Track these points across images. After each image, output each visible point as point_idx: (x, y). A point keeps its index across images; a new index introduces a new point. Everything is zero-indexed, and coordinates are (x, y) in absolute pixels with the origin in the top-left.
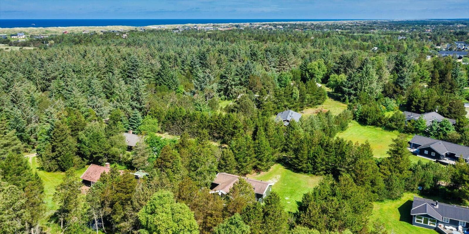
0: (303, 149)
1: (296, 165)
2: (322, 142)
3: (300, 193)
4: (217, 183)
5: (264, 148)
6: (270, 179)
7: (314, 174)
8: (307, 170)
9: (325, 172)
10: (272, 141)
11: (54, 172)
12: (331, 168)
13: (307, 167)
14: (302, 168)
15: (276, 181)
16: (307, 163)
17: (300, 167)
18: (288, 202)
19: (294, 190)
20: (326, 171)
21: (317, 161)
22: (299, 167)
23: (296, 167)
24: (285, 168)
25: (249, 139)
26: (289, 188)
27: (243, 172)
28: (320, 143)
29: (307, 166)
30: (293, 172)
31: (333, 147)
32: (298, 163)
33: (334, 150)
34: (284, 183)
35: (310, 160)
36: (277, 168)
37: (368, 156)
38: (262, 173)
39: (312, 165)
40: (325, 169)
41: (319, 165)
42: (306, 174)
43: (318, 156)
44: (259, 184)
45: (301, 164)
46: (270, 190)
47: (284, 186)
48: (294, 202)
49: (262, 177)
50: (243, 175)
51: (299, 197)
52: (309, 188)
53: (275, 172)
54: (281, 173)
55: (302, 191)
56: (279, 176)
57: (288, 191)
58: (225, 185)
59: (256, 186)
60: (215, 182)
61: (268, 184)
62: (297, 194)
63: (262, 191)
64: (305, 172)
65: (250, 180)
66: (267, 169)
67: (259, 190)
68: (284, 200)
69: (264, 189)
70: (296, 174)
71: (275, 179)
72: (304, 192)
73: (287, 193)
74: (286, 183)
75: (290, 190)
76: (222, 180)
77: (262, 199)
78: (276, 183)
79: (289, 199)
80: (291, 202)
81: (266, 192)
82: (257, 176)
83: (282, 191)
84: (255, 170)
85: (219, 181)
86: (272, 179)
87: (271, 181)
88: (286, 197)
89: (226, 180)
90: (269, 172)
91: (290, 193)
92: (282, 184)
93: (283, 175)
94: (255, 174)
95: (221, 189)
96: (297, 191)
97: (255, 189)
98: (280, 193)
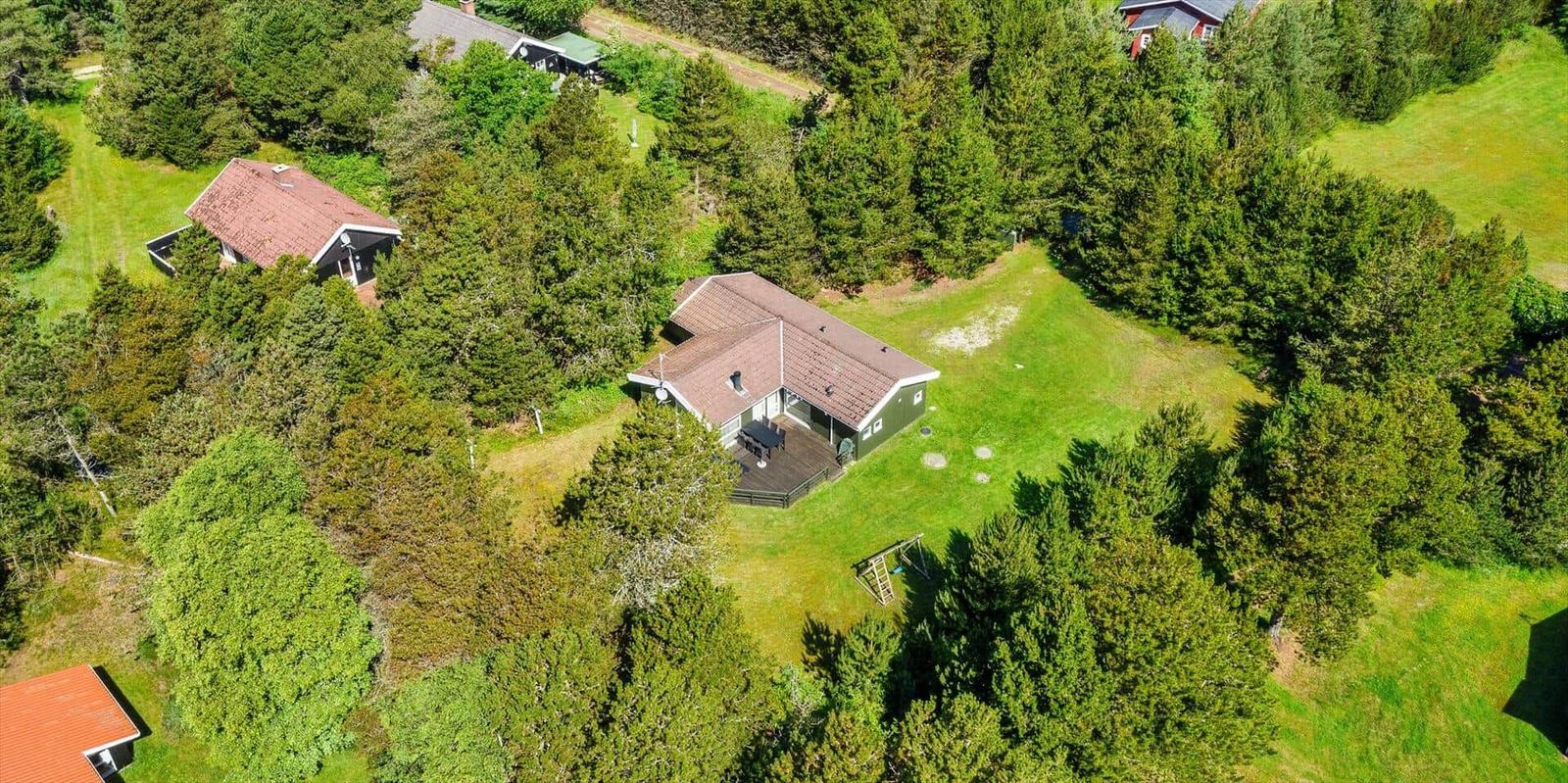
0: (1150, 205)
1: (1106, 274)
2: (1257, 180)
3: (1059, 432)
4: (687, 327)
5: (964, 174)
6: (962, 326)
7: (1183, 329)
8: (1150, 307)
9: (1238, 332)
10: (1016, 140)
11: (144, 157)
12: (1269, 320)
13: (1152, 294)
14: (1127, 292)
15: (985, 342)
16: (1156, 274)
17: (1120, 288)
18: (981, 478)
19: (1042, 411)
20: (1243, 325)
21: (1207, 274)
22: (1115, 285)
23: (1104, 279)
25: (893, 124)
26: (1026, 393)
27: (843, 274)
28: (1250, 187)
29: (1154, 289)
31: (1305, 220)
32: (1115, 264)
33: (1304, 234)
34: (1017, 359)
35: (1175, 264)
36: (1024, 268)
37: (1471, 308)
39: (1177, 286)
40: (1240, 316)
41: (1209, 297)
42: (1146, 322)
43: (1213, 256)
44: (858, 369)
45: (1127, 276)
46: (917, 400)
47: (1008, 377)
48: (1004, 483)
49: (928, 307)
50: (849, 285)
51: (1047, 453)
52: (1122, 408)
53: (1004, 287)
54: (1030, 298)
55: (1074, 423)
56: (1011, 314)
57: (1012, 409)
58: (710, 347)
59: (843, 378)
60: (680, 323)
61: (896, 381)
62: (1048, 434)
63: (857, 410)
64: (1142, 313)
65: (828, 343)
66: (971, 269)
67: (848, 404)
68: (966, 458)
69: (872, 403)
70: (1101, 312)
71: (983, 329)
72: (1083, 429)
73: (1004, 418)
74: (1023, 359)
75: (1025, 404)
76: (713, 319)
77: (856, 442)
78: (977, 349)
79: (989, 461)
80: (991, 480)
81: (882, 414)
82: (910, 298)
83: (985, 402)
84: (911, 266)
85: (701, 319)
86: (969, 324)
87: (961, 334)
88: (981, 445)
89: (730, 322)
90: (978, 280)
91: (1016, 423)
92: (1004, 364)
93: (1032, 311)
94: (910, 282)
95: (672, 377)
96: (1051, 420)
97: (834, 395)
98: (969, 411)
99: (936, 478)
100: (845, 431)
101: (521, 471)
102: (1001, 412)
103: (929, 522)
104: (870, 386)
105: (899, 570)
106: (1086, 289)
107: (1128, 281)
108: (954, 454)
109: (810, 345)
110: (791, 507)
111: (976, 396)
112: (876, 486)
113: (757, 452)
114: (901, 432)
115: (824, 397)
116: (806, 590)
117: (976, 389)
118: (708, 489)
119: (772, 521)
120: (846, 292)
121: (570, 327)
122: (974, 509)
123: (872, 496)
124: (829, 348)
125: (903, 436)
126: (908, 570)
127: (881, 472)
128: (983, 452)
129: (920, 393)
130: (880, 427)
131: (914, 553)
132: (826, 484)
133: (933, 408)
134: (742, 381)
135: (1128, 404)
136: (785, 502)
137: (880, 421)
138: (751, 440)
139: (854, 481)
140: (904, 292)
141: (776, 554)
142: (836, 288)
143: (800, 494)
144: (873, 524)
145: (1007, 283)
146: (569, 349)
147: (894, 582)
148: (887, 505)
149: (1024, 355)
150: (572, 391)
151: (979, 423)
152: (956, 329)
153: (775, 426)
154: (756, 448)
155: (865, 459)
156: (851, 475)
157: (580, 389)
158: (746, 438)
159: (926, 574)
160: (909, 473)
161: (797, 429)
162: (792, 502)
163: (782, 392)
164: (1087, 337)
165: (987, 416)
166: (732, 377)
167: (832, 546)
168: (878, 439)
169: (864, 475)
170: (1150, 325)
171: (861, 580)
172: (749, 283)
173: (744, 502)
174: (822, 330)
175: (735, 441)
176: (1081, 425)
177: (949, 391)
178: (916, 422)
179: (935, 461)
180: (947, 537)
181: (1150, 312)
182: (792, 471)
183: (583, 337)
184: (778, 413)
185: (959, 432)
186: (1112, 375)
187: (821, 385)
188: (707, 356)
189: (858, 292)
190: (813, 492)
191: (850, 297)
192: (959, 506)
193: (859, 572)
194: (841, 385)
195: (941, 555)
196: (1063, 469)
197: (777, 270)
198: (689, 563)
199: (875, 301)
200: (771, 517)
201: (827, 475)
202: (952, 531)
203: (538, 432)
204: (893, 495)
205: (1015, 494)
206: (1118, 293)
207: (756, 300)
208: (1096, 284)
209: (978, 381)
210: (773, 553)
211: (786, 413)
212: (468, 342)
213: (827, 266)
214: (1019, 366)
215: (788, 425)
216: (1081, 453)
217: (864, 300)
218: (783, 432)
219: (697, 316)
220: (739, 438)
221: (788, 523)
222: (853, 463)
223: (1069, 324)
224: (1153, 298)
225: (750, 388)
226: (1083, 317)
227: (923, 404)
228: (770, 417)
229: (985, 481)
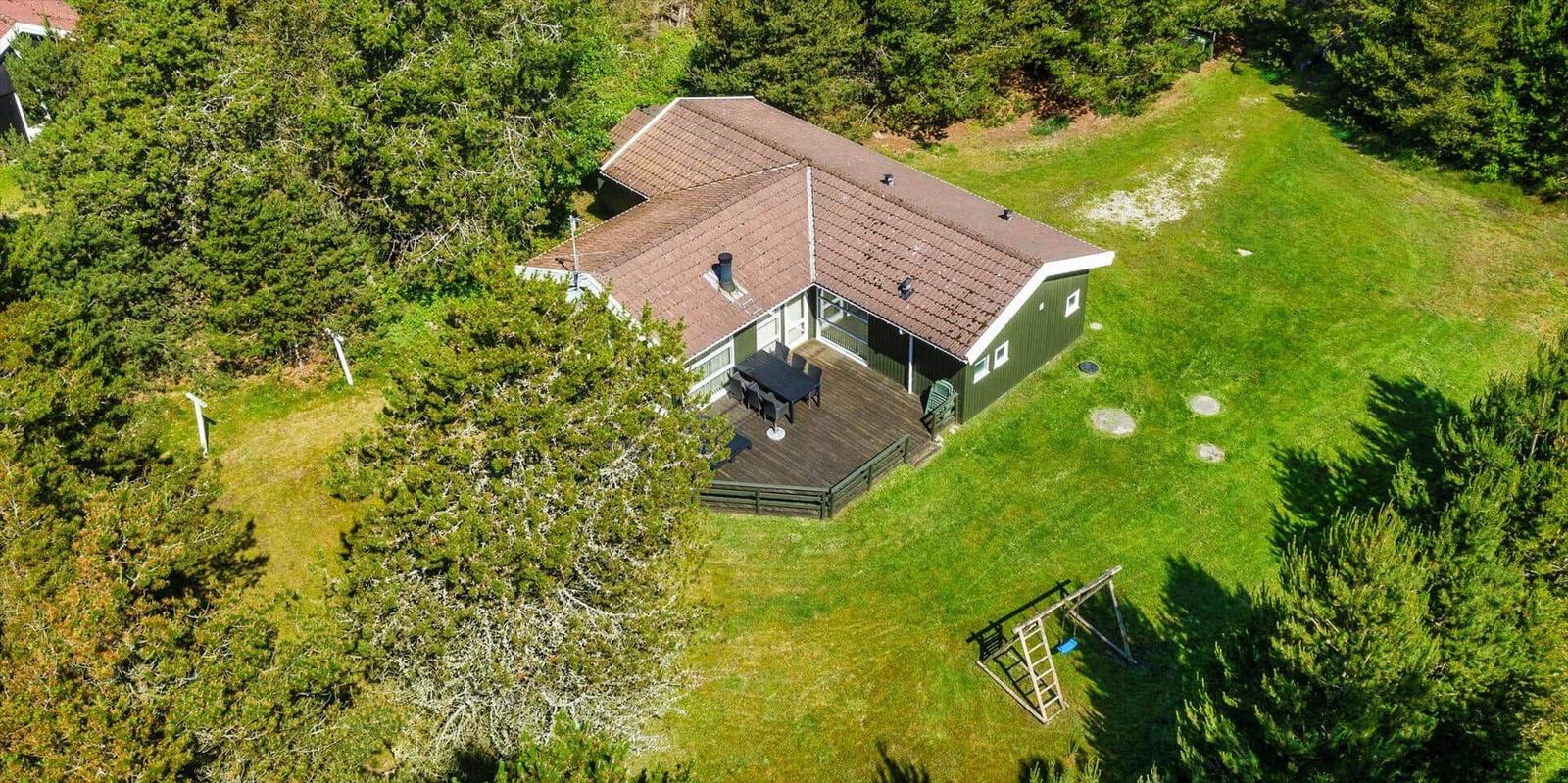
1: (1381, 93)
3: (1342, 364)
4: (632, 185)
6: (1129, 188)
7: (1528, 185)
8: (1466, 145)
13: (1473, 122)
14: (1428, 120)
15: (1175, 214)
17: (1410, 115)
18: (1208, 452)
19: (1302, 327)
22: (1401, 111)
23: (1376, 104)
24: (1291, 103)
26: (1265, 297)
27: (915, 103)
29: (1478, 113)
30: (1351, 140)
32: (1400, 74)
34: (1238, 241)
36: (1222, 98)
38: (1087, 127)
42: (1459, 174)
44: (960, 247)
45: (1429, 91)
46: (1071, 309)
47: (1229, 271)
48: (1255, 462)
49: (1061, 161)
50: (923, 127)
51: (1327, 405)
52: (1450, 319)
53: (1195, 127)
54: (1241, 142)
55: (1364, 349)
56: (1214, 168)
57: (1246, 325)
58: (673, 214)
59: (931, 264)
60: (620, 179)
61: (1036, 265)
62: (1322, 368)
63: (963, 322)
64: (1450, 159)
65: (899, 203)
66: (1136, 96)
67: (945, 313)
68: (1171, 415)
69: (991, 308)
70: (1374, 163)
71: (1167, 193)
72: (1386, 358)
73: (1231, 342)
74: (1250, 240)
75: (1267, 316)
76: (681, 169)
77: (960, 387)
78: (1163, 225)
79: (1216, 420)
80: (1228, 457)
81: (1009, 333)
82: (1035, 146)
83: (1191, 314)
84: (1029, 96)
85: (657, 169)
86: (1141, 186)
87: (1129, 201)
88: (1196, 390)
89: (712, 174)
90: (1147, 116)
91: (1258, 350)
92: (1216, 249)
93: (1249, 164)
94: (1028, 121)
95: (596, 265)
96: (1322, 343)
97: (914, 298)
98: (1164, 330)
99: (1121, 454)
100: (940, 365)
101: (301, 456)
102: (1224, 332)
103: (1117, 542)
104: (986, 277)
105: (1071, 644)
106: (1338, 125)
107: (1427, 100)
108: (1148, 408)
109: (864, 207)
110: (836, 517)
111: (1173, 305)
112: (1002, 472)
113: (767, 412)
114: (1042, 369)
115: (898, 302)
116: (875, 691)
117: (1172, 291)
118: (649, 474)
119: (799, 545)
120: (918, 138)
121: (398, 173)
122: (1205, 513)
123: (997, 491)
124: (901, 212)
125: (1046, 377)
126: (1088, 644)
127: (1011, 444)
128: (1205, 405)
129: (1077, 294)
130: (1005, 358)
131: (1099, 608)
132: (903, 471)
133: (1096, 327)
134: (737, 275)
135: (1460, 314)
136: (825, 505)
137: (1006, 345)
138: (754, 387)
139: (958, 463)
140: (1022, 138)
141: (808, 614)
142: (900, 132)
143: (853, 492)
144: (1005, 548)
145: (1197, 121)
146: (400, 219)
147: (1060, 670)
148: (1028, 509)
149: (1250, 233)
150: (415, 306)
151: (1187, 350)
152: (1117, 194)
153: (800, 360)
154: (765, 403)
155: (975, 422)
156: (953, 452)
157: (430, 301)
158: (744, 384)
159: (1127, 653)
160: (1064, 445)
161: (842, 368)
162: (839, 506)
163: (812, 294)
164: (1356, 202)
165: (1201, 340)
166: (715, 267)
167: (923, 595)
168: (1001, 381)
169: (978, 451)
170: (1466, 180)
171: (989, 668)
172: (747, 110)
173: (740, 509)
174: (885, 182)
175: (724, 392)
176: (1381, 351)
177: (1121, 296)
178: (1067, 351)
179: (1115, 423)
180: (1160, 573)
181: (1468, 155)
182: (837, 445)
183: (423, 191)
184: (805, 338)
185: (1152, 367)
186: (1416, 262)
187: (889, 278)
188: (669, 229)
189: (939, 137)
190: (878, 486)
191: (926, 146)
192: (1173, 508)
193: (984, 653)
194: (925, 276)
195: (1152, 608)
196: (1365, 432)
197: (797, 91)
198: (606, 654)
199: (971, 152)
200: (797, 537)
201: (905, 452)
202: (1170, 560)
203: (343, 382)
204: (1040, 488)
205: (1281, 481)
206: (1410, 122)
207: (759, 135)
208: (1359, 115)
209: (1173, 278)
210: (801, 612)
211: (819, 337)
212: (192, 202)
213: (885, 91)
214: (1244, 253)
215: (822, 360)
216: (1394, 403)
217: (951, 149)
218: (817, 372)
219: (651, 167)
220: (732, 384)
221: (832, 548)
222: (954, 429)
223: (1321, 183)
224: (1473, 131)
225: (751, 286)
226: (1341, 169)
227: (1079, 316)
228: (792, 345)
229: (1216, 460)
